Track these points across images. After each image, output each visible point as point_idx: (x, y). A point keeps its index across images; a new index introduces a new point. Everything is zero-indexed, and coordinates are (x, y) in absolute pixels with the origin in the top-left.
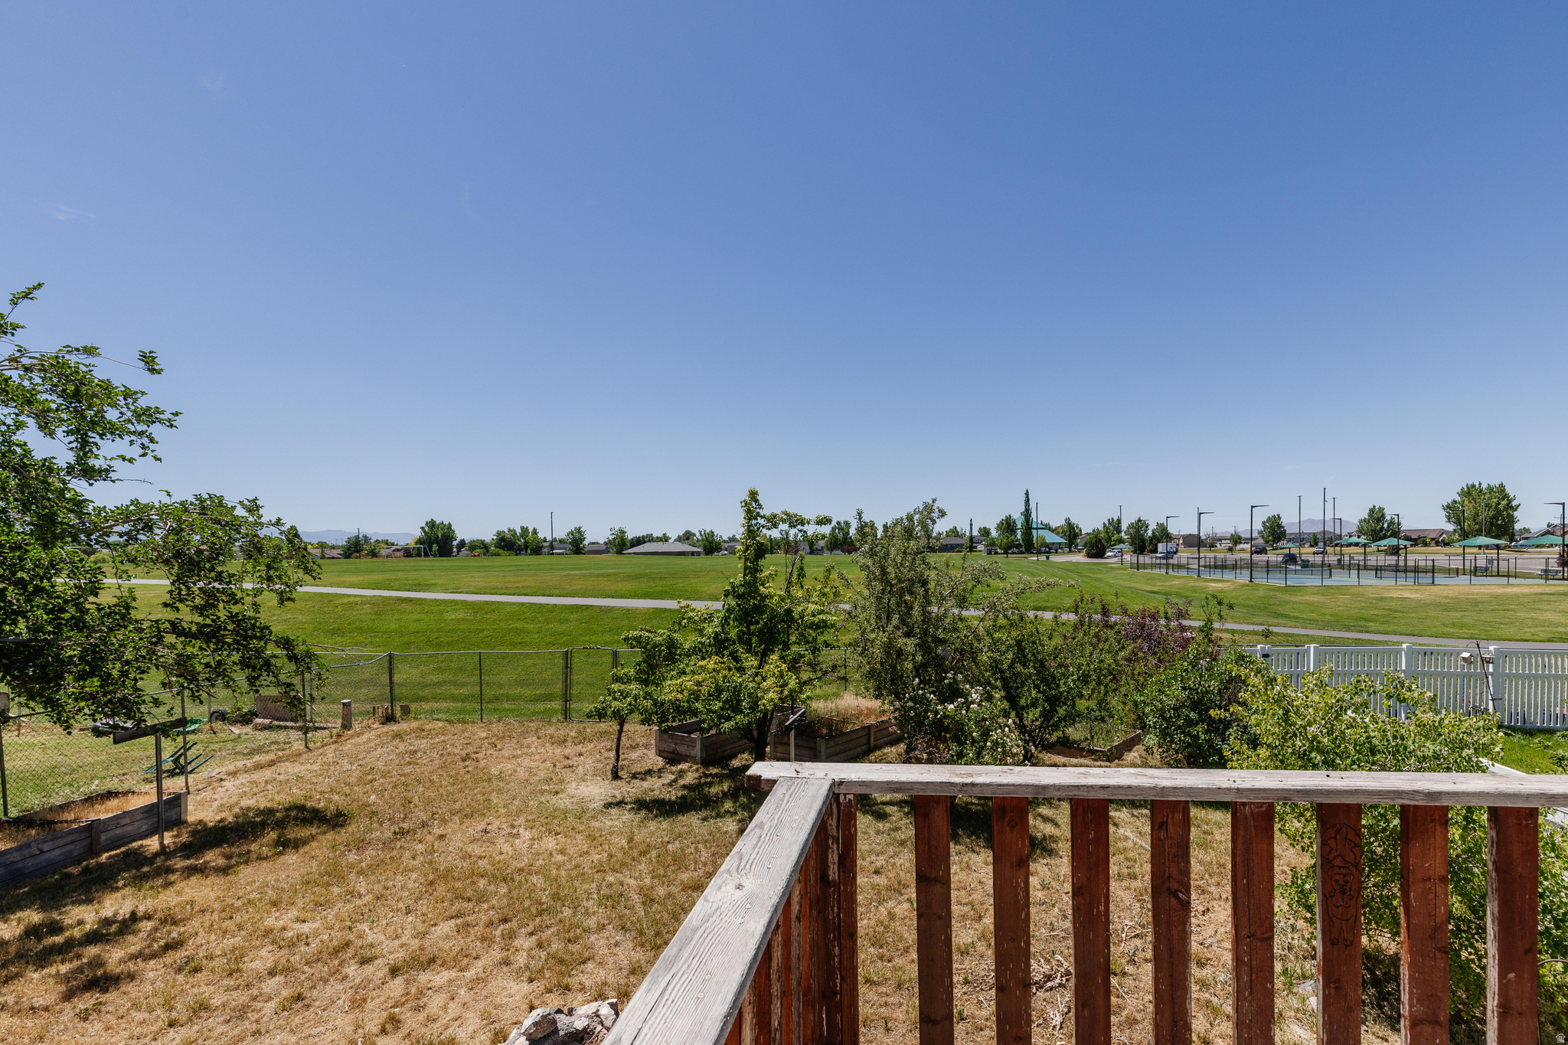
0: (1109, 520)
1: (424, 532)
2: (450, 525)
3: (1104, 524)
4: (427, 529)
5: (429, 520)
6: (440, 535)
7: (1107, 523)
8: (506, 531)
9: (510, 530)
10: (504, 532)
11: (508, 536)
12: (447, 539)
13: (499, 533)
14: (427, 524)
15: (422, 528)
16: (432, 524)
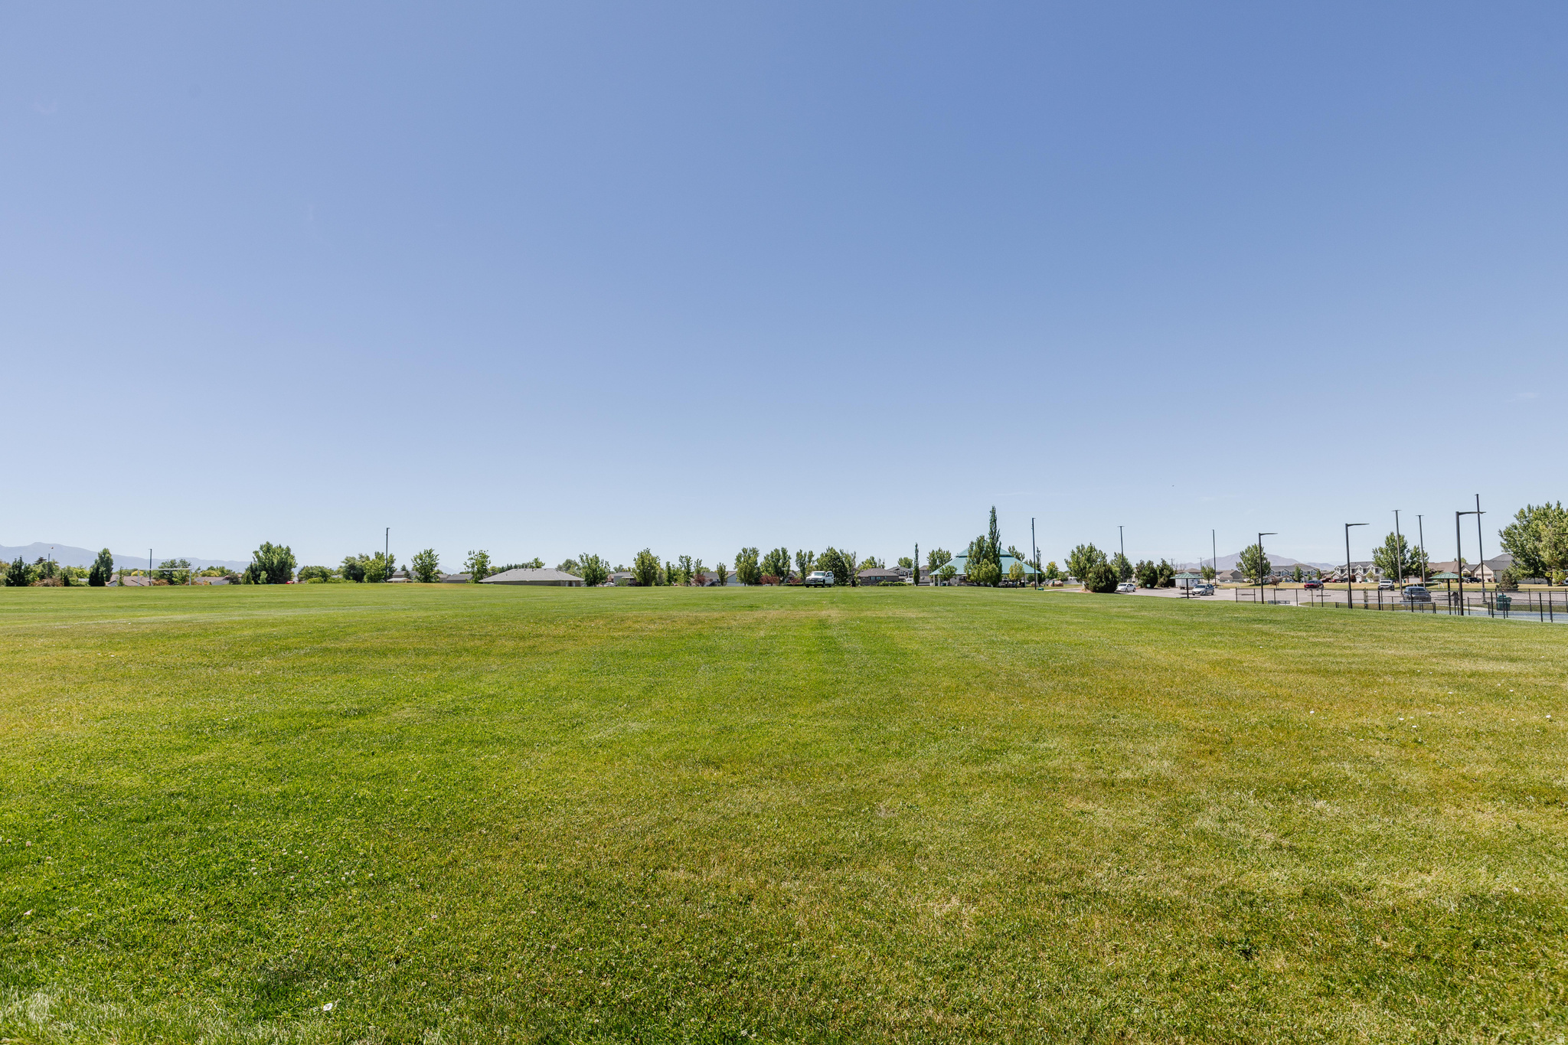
0: (1078, 548)
1: (258, 557)
2: (288, 549)
3: (1073, 552)
4: (261, 554)
5: (264, 543)
6: (275, 562)
7: (1076, 551)
8: (357, 557)
9: (361, 557)
10: (354, 558)
11: (358, 563)
12: (284, 566)
13: (348, 560)
14: (261, 548)
15: (256, 553)
16: (268, 549)
